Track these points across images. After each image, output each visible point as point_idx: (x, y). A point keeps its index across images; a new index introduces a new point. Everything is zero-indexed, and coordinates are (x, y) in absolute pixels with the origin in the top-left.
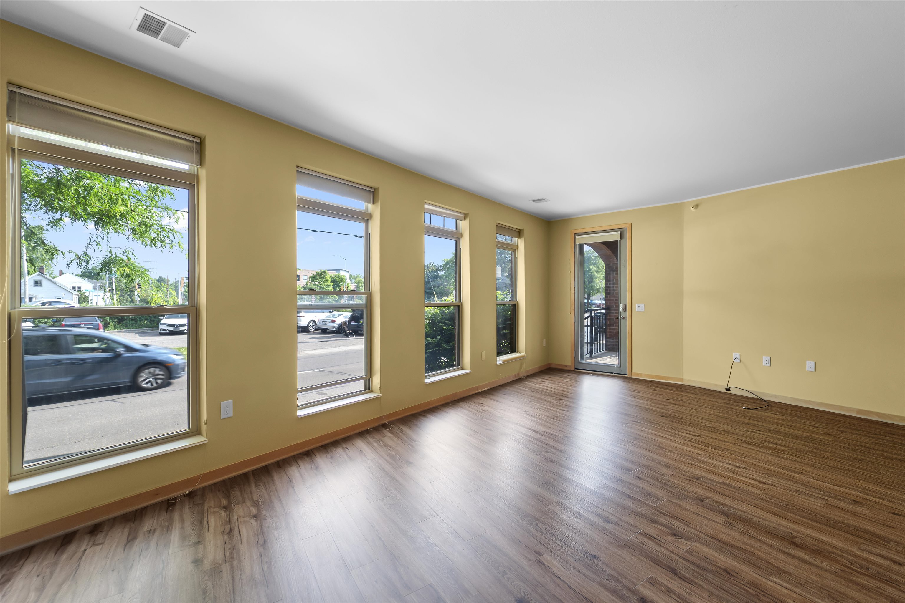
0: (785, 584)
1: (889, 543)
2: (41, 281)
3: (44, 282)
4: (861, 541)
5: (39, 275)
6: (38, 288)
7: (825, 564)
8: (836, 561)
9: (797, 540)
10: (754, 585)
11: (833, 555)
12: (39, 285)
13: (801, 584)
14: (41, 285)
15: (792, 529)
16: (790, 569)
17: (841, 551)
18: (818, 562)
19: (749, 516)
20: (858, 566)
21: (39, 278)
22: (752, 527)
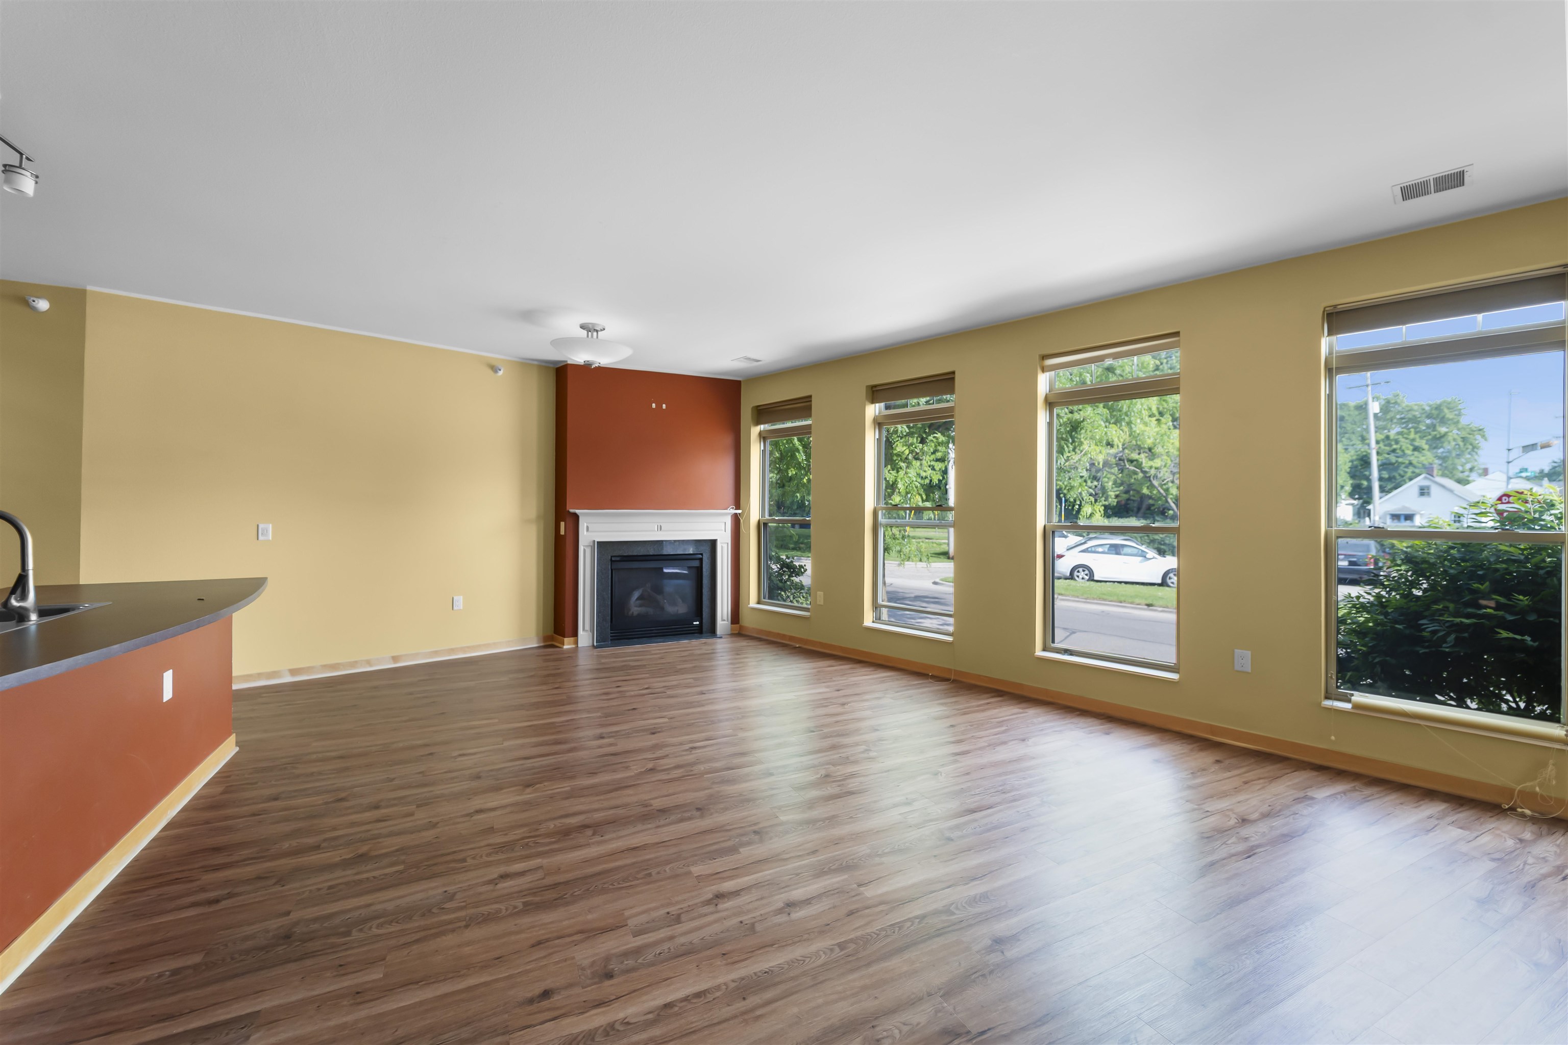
0: (559, 790)
1: (525, 904)
2: (1428, 488)
3: (1434, 490)
4: (549, 881)
5: (1425, 478)
6: (1424, 499)
7: (551, 825)
8: (548, 835)
9: (589, 832)
10: (572, 778)
11: (553, 840)
12: (1426, 494)
13: (551, 797)
14: (1429, 494)
15: (605, 841)
16: (566, 803)
17: (553, 851)
18: (558, 823)
19: (649, 826)
20: (530, 844)
21: (1426, 483)
22: (631, 816)
